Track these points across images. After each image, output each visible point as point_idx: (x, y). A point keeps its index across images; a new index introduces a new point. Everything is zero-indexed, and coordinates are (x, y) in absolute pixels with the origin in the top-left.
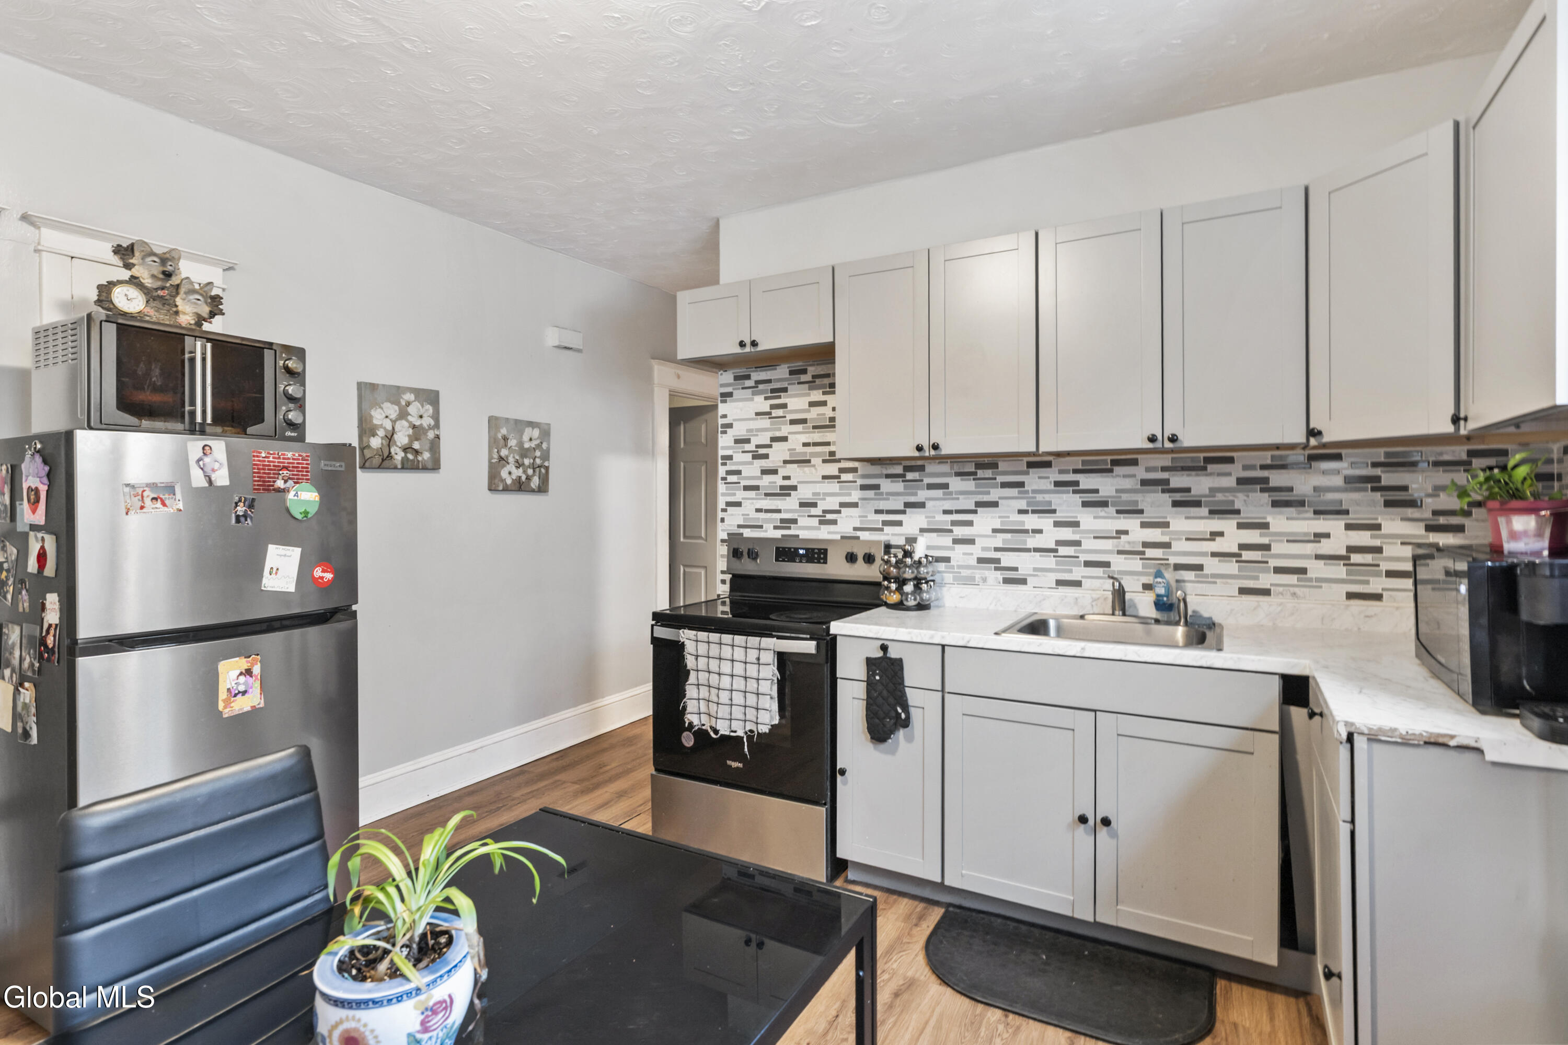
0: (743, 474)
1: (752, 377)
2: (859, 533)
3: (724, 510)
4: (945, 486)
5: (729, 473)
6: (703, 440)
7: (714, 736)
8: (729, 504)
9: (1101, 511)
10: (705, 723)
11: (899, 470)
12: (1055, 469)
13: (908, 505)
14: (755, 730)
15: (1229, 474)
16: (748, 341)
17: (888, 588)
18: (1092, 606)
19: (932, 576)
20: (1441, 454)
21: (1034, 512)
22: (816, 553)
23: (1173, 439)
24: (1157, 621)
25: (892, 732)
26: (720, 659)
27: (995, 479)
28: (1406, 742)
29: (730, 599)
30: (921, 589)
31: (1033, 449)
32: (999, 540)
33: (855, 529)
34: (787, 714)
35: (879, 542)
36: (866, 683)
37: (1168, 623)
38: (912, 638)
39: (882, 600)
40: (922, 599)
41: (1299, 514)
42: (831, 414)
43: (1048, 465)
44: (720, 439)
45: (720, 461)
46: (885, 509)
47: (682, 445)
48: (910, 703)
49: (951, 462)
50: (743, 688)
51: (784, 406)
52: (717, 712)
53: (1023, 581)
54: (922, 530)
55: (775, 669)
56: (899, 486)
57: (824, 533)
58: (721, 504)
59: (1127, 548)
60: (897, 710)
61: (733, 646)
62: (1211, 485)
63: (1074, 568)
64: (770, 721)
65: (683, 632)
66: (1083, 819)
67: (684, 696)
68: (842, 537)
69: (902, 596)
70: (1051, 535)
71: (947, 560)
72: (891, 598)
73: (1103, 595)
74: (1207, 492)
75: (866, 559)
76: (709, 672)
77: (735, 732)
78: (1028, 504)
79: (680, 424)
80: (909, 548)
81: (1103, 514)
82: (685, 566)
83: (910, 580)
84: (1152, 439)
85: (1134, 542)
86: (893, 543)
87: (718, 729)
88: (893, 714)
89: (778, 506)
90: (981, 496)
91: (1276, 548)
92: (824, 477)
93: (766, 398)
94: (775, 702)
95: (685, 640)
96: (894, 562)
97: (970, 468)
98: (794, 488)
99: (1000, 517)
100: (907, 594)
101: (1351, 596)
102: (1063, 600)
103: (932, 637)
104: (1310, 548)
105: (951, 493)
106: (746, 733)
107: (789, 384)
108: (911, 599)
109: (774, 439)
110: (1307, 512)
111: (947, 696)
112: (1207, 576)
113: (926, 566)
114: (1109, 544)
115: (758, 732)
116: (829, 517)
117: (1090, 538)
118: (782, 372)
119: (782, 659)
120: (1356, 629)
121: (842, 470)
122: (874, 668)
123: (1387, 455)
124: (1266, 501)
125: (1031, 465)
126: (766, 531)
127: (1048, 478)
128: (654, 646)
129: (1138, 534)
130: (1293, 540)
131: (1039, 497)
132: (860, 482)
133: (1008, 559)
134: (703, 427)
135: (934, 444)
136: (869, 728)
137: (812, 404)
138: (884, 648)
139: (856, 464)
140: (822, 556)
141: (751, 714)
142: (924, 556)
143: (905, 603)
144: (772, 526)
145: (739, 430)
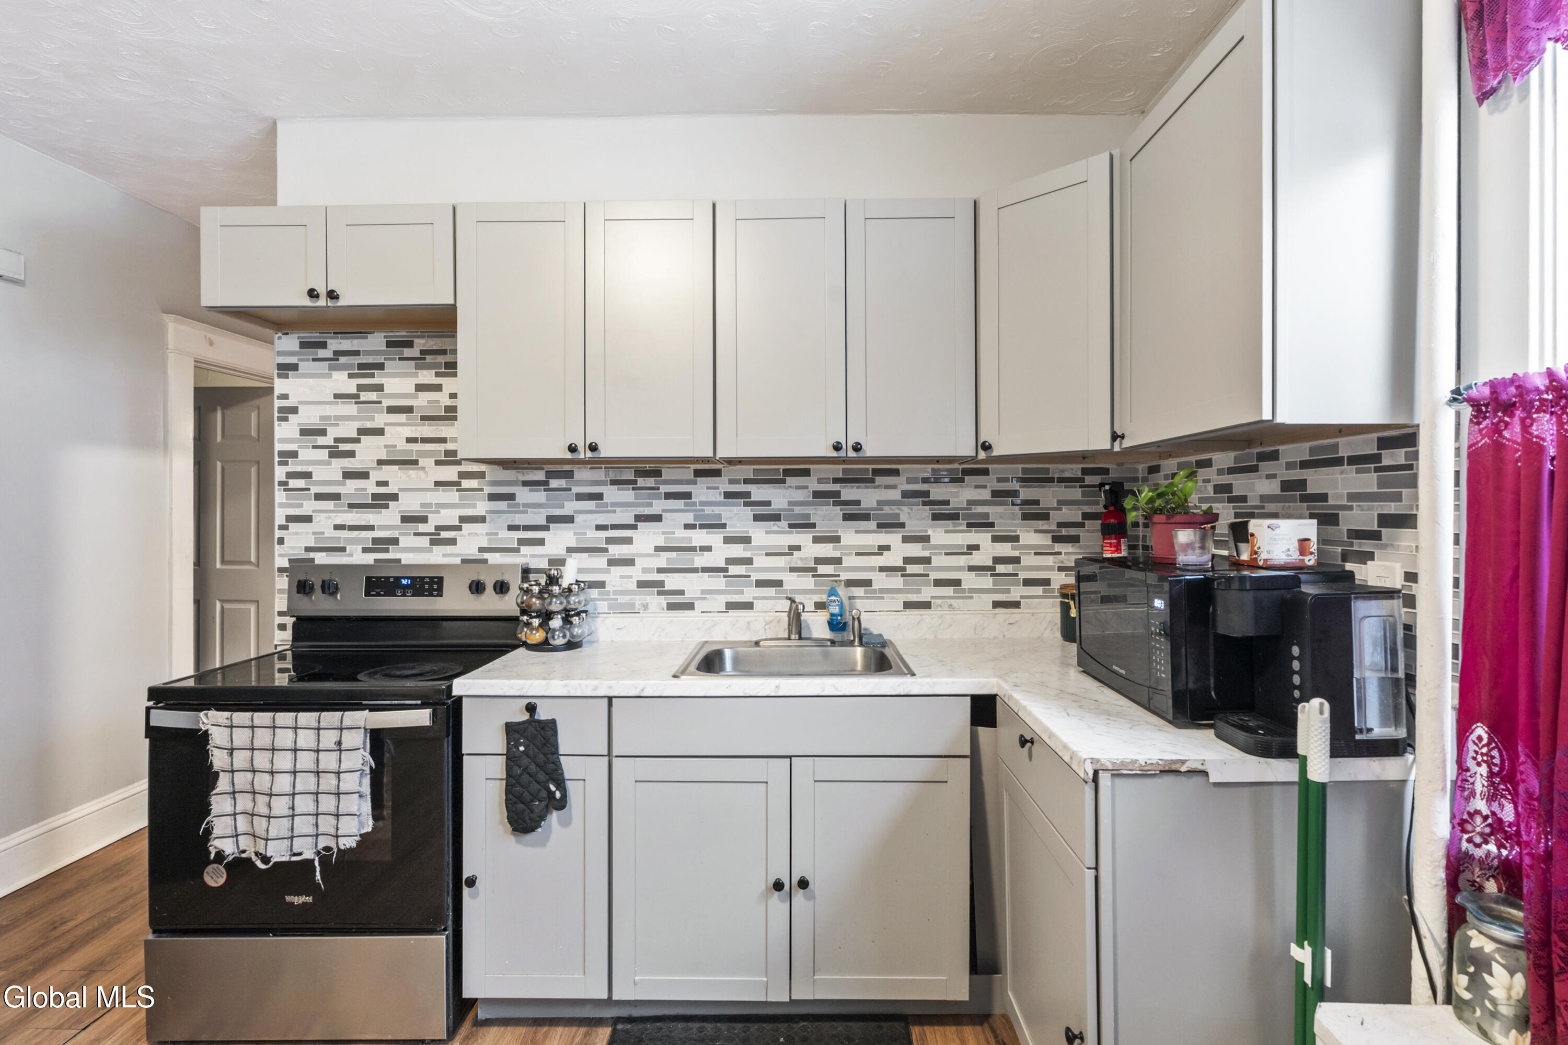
0: (314, 478)
1: (328, 346)
2: (486, 555)
3: (283, 528)
4: (598, 497)
5: (290, 475)
6: (254, 433)
7: (262, 866)
8: (291, 519)
9: (773, 525)
10: (245, 848)
11: (540, 476)
12: (725, 478)
13: (552, 519)
14: (333, 845)
15: (894, 487)
16: (322, 291)
17: (528, 624)
18: (765, 629)
19: (584, 606)
20: (1063, 471)
21: (702, 526)
22: (427, 583)
23: (857, 448)
24: (833, 642)
25: (543, 818)
26: (273, 750)
27: (658, 489)
28: (1145, 774)
29: (292, 651)
30: (571, 623)
31: (710, 454)
32: (662, 560)
33: (481, 550)
34: (386, 813)
35: (514, 566)
36: (505, 757)
37: (843, 644)
38: (569, 692)
39: (519, 639)
40: (572, 636)
41: (955, 527)
42: (449, 402)
43: (717, 473)
44: (276, 428)
45: (277, 459)
46: (521, 525)
47: (219, 439)
48: (567, 775)
49: (605, 468)
50: (313, 788)
51: (379, 388)
52: (268, 830)
53: (690, 606)
54: (570, 550)
55: (367, 754)
56: (540, 496)
57: (438, 557)
58: (279, 519)
59: (800, 564)
60: (549, 788)
61: (296, 728)
62: (879, 498)
63: (745, 589)
64: (359, 830)
65: (206, 715)
66: (778, 886)
67: (208, 813)
68: (464, 561)
69: (547, 633)
70: (720, 553)
71: (601, 585)
72: (532, 637)
73: (777, 617)
74: (875, 505)
75: (498, 589)
76: (254, 771)
77: (300, 854)
78: (696, 518)
79: (215, 410)
80: (556, 573)
81: (775, 528)
82: (222, 601)
83: (558, 612)
84: (837, 447)
85: (806, 559)
86: (532, 566)
87: (269, 855)
88: (544, 794)
89: (369, 522)
90: (642, 509)
91: (936, 561)
92: (438, 484)
93: (351, 376)
94: (367, 801)
95: (209, 727)
96: (537, 591)
97: (629, 475)
98: (395, 497)
99: (664, 533)
100: (554, 630)
101: (997, 605)
102: (734, 625)
103: (596, 688)
104: (963, 561)
105: (606, 505)
106: (318, 853)
107: (385, 359)
108: (559, 637)
109: (362, 432)
110: (961, 524)
111: (614, 760)
112: (875, 591)
113: (577, 594)
114: (781, 562)
115: (339, 849)
116: (444, 534)
117: (762, 555)
118: (376, 341)
119: (377, 738)
120: (1001, 636)
121: (463, 475)
122: (517, 736)
123: (1025, 471)
124: (927, 514)
125: (699, 473)
126: (351, 555)
127: (718, 488)
128: (150, 741)
129: (811, 550)
130: (951, 552)
131: (708, 510)
132: (488, 490)
133: (672, 582)
134: (254, 416)
135: (591, 444)
136: (510, 819)
137: (420, 388)
138: (531, 708)
139: (482, 468)
140: (435, 587)
141: (327, 824)
142: (575, 582)
143: (551, 642)
144: (360, 548)
145: (308, 416)
